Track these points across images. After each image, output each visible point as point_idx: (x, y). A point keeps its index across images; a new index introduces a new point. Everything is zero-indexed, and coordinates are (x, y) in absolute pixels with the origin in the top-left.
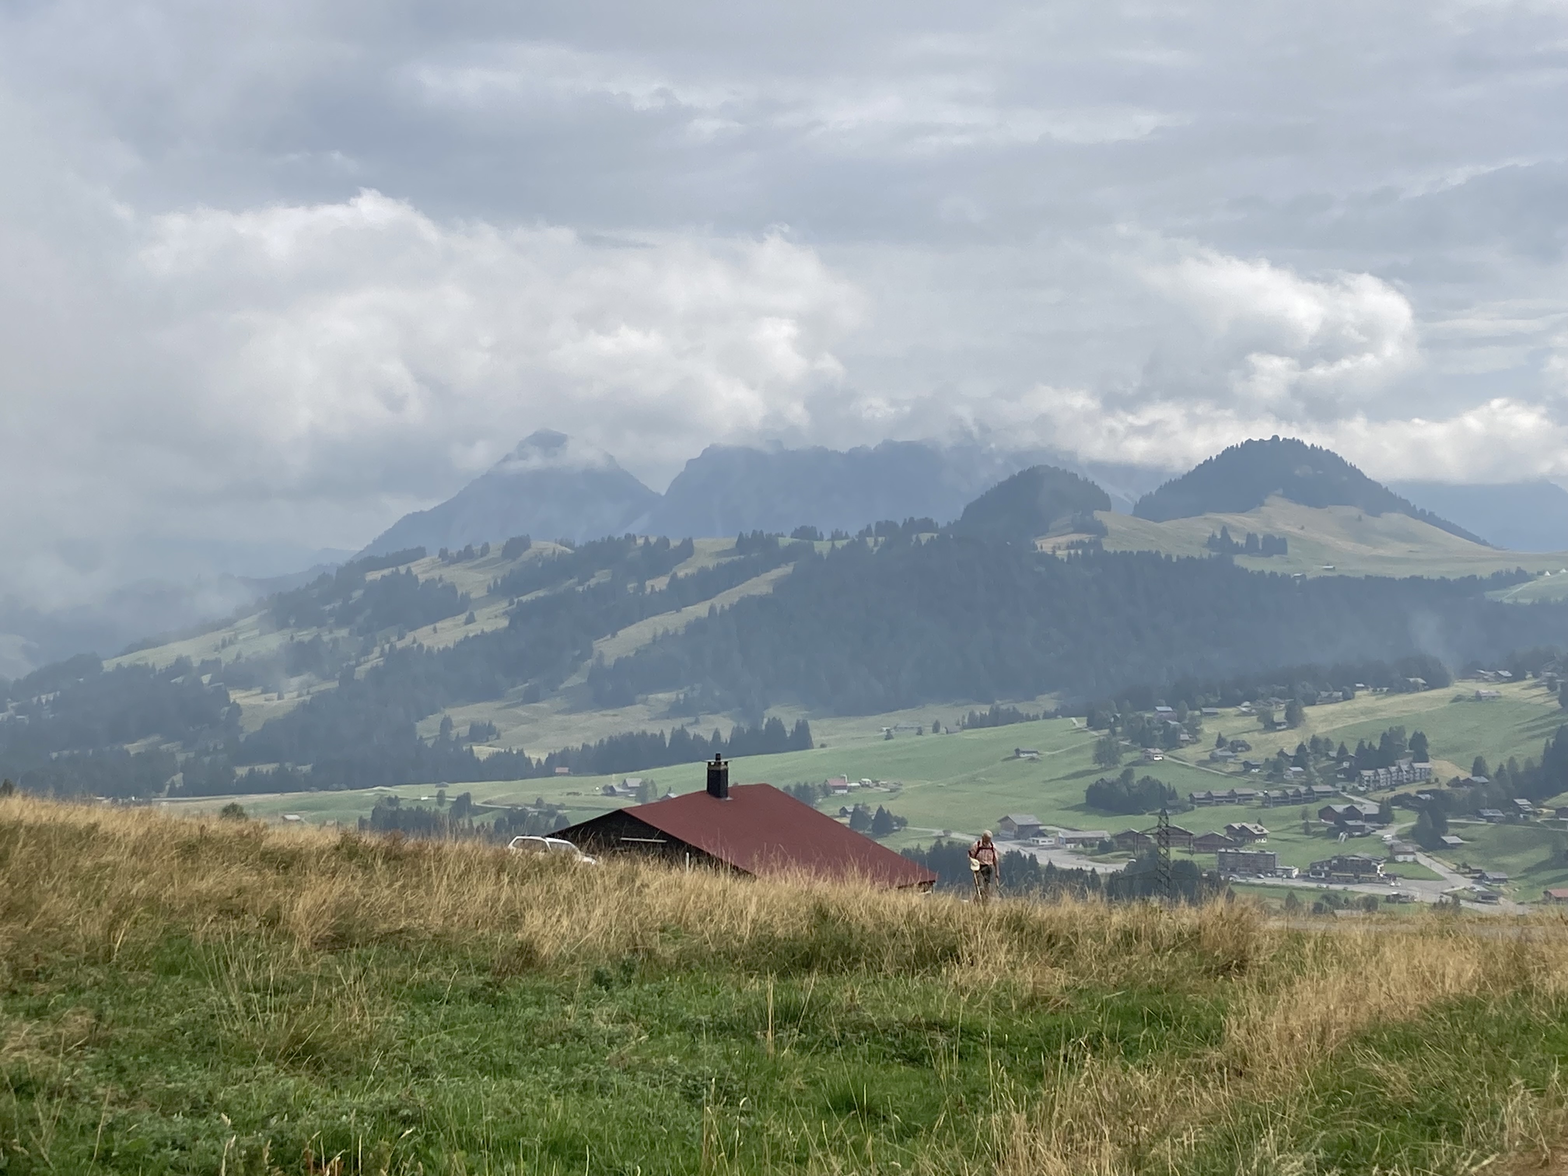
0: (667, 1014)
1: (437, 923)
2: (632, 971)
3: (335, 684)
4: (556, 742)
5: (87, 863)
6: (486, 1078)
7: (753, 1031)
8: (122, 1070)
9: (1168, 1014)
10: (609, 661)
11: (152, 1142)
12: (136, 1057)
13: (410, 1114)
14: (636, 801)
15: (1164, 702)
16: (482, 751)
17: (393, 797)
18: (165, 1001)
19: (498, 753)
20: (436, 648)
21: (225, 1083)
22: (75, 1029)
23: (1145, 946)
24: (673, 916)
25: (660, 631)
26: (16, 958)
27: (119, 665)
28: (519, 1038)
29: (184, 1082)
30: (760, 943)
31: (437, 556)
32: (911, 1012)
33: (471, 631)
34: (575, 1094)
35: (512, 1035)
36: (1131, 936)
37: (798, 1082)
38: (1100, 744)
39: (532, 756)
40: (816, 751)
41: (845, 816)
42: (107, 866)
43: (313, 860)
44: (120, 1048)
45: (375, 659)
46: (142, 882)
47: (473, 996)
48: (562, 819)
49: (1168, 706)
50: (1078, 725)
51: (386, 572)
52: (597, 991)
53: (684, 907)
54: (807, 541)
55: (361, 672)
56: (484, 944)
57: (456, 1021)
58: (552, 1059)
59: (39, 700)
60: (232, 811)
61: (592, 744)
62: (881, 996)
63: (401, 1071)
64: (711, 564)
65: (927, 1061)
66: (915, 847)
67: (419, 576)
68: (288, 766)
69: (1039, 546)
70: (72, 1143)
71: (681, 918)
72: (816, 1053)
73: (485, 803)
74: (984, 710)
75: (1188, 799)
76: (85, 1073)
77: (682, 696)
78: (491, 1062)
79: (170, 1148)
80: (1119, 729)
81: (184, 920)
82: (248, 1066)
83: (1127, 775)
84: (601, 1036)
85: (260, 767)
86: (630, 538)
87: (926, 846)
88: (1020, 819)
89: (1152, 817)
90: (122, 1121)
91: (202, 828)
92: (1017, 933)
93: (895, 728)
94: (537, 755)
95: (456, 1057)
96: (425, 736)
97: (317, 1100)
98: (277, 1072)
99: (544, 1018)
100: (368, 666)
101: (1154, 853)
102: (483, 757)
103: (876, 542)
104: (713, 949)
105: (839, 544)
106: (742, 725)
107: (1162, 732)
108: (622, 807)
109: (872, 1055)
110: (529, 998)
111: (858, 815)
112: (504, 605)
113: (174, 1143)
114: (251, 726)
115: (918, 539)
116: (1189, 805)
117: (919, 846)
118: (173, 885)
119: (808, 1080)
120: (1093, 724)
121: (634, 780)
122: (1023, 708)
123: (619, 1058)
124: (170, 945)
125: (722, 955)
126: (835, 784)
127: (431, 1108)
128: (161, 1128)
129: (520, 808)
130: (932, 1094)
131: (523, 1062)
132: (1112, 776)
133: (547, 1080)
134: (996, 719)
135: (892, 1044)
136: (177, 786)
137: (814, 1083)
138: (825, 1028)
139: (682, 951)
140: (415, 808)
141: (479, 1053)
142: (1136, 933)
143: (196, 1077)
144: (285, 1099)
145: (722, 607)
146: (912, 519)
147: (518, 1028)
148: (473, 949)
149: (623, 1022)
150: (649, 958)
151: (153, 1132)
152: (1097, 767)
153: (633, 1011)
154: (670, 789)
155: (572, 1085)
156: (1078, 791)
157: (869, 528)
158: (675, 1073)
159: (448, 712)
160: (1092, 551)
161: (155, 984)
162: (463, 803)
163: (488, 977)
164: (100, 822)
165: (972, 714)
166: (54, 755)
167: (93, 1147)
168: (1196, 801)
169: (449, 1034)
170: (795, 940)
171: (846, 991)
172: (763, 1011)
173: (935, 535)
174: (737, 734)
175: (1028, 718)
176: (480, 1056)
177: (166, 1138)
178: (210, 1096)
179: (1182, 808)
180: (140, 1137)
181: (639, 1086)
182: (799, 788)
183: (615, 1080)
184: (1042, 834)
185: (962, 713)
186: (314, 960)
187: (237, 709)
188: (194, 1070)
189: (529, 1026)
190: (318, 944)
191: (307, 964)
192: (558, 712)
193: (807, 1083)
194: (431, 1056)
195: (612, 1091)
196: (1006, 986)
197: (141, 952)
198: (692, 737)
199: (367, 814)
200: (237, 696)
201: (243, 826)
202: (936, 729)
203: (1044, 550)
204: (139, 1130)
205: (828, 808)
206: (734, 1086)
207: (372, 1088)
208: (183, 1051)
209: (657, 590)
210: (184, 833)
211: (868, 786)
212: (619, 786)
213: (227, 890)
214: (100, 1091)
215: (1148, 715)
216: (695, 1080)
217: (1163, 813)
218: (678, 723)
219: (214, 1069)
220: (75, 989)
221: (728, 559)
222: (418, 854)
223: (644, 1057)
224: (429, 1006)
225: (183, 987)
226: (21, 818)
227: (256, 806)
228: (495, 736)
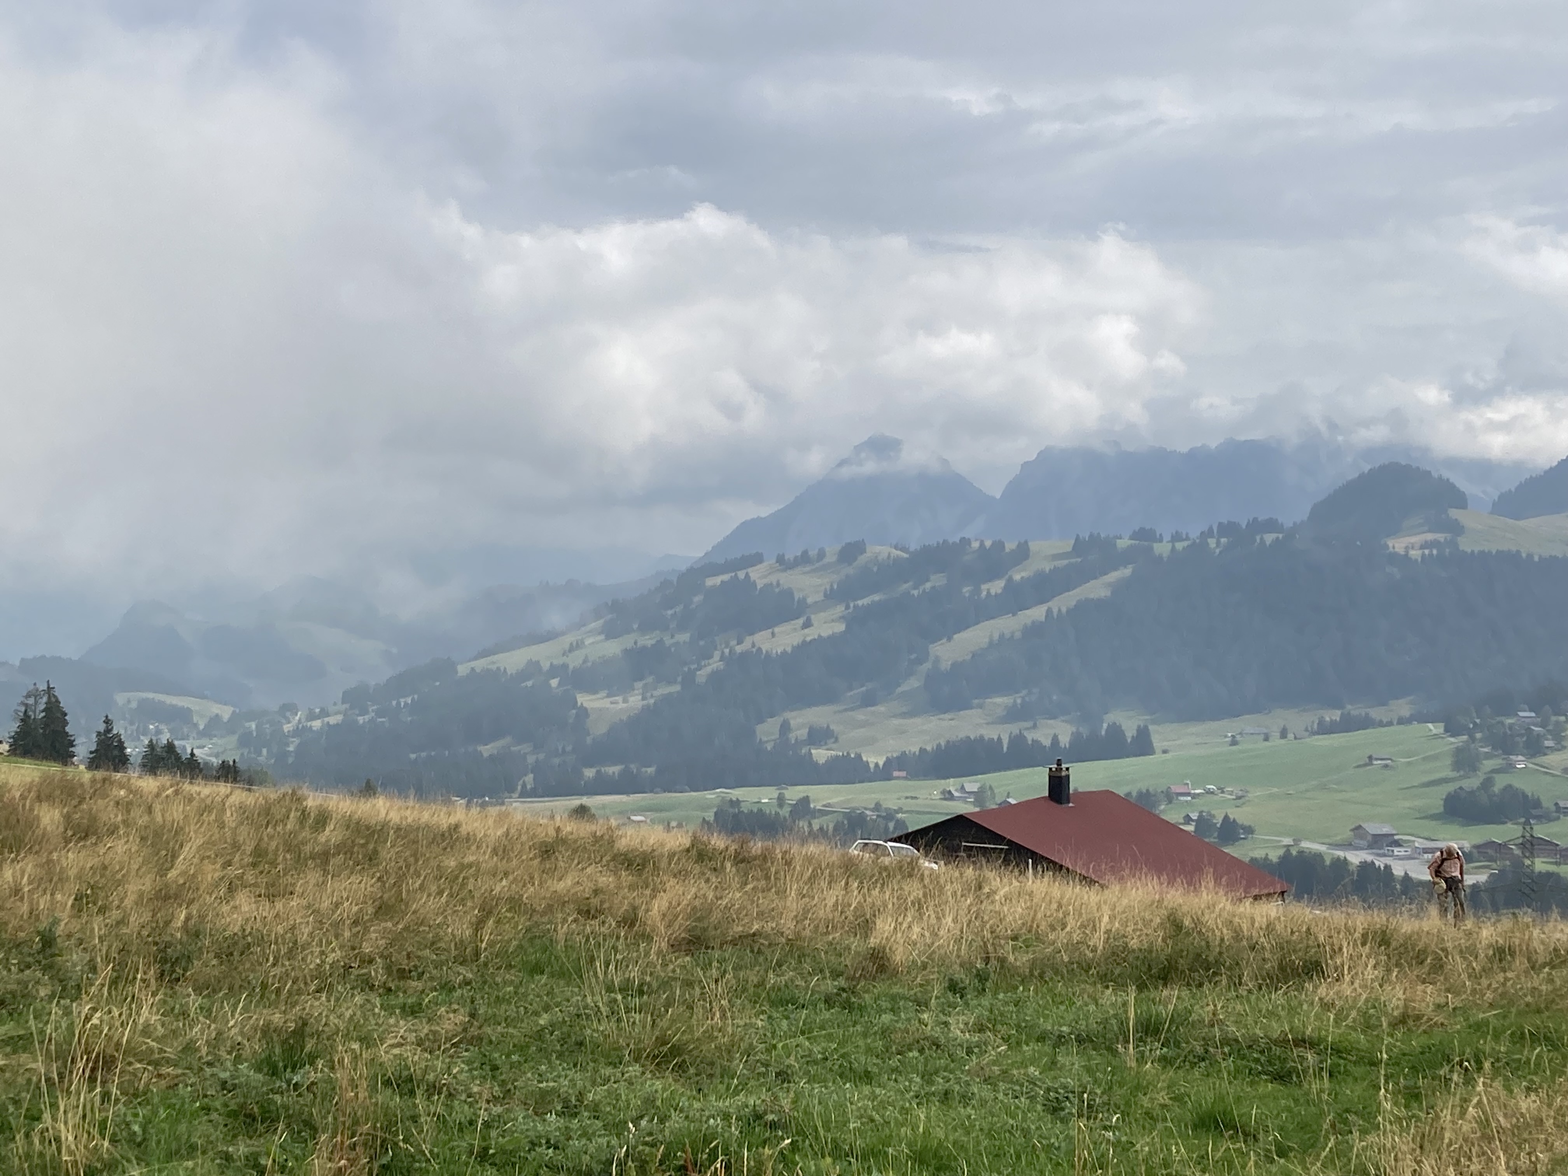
0: (1023, 1024)
1: (788, 926)
2: (986, 980)
3: (676, 688)
4: (893, 746)
5: (451, 863)
6: (848, 1085)
7: (1112, 1044)
8: (494, 1068)
9: (1549, 1034)
10: (945, 665)
11: (527, 1140)
12: (508, 1056)
13: (776, 1119)
14: (975, 806)
15: (1526, 707)
16: (821, 755)
17: (734, 799)
18: (532, 1000)
19: (837, 757)
20: (774, 652)
21: (594, 1083)
22: (448, 1026)
23: (1521, 963)
24: (1023, 924)
25: (996, 636)
26: (390, 956)
27: (473, 669)
28: (877, 1044)
29: (555, 1082)
30: (1114, 953)
31: (774, 561)
32: (1276, 1029)
33: (808, 635)
34: (937, 1103)
35: (869, 1041)
36: (1504, 951)
37: (1163, 1097)
38: (1458, 751)
39: (869, 760)
40: (1158, 757)
41: (1189, 824)
42: (470, 866)
43: (665, 861)
44: (492, 1046)
45: (715, 664)
46: (504, 882)
47: (829, 1001)
48: (900, 823)
49: (1531, 711)
50: (1435, 731)
51: (726, 577)
52: (952, 999)
53: (1035, 915)
54: (1146, 543)
55: (702, 675)
56: (836, 949)
57: (813, 1026)
58: (911, 1067)
59: (399, 704)
60: (582, 812)
61: (929, 748)
62: (1245, 1010)
63: (764, 1075)
64: (1047, 567)
65: (1295, 1079)
66: (1263, 856)
67: (758, 581)
68: (633, 767)
69: (1391, 545)
70: (450, 1140)
71: (1031, 926)
72: (1179, 1068)
73: (824, 806)
74: (1334, 715)
75: (1553, 808)
76: (461, 1071)
77: (1019, 701)
78: (851, 1068)
79: (544, 1147)
80: (1478, 735)
81: (545, 919)
82: (615, 1067)
83: (1488, 783)
84: (959, 1045)
85: (607, 769)
86: (965, 542)
87: (1274, 856)
88: (1374, 828)
89: (1515, 826)
90: (497, 1119)
91: (558, 830)
92: (1383, 948)
93: (1240, 734)
94: (874, 759)
95: (815, 1062)
96: (765, 739)
97: (684, 1102)
98: (643, 1073)
99: (899, 1025)
100: (709, 669)
101: (1518, 864)
102: (822, 761)
103: (1218, 543)
104: (1066, 959)
105: (1179, 546)
106: (1081, 729)
107: (1524, 739)
108: (961, 813)
109: (1237, 1071)
110: (885, 1005)
111: (1203, 823)
112: (840, 609)
113: (548, 1142)
114: (598, 729)
115: (1262, 539)
116: (1554, 814)
117: (1267, 854)
118: (533, 884)
119: (1173, 1095)
120: (1451, 730)
121: (972, 785)
122: (1376, 713)
123: (978, 1068)
124: (532, 945)
125: (1075, 965)
126: (1178, 791)
127: (796, 1113)
128: (535, 1126)
129: (858, 812)
130: (1303, 1113)
131: (881, 1069)
132: (1472, 783)
133: (908, 1089)
134: (1348, 725)
135: (1257, 1061)
136: (529, 787)
137: (1178, 1099)
138: (1187, 1043)
139: (1034, 961)
140: (755, 810)
141: (838, 1060)
142: (1509, 949)
143: (566, 1076)
144: (654, 1101)
145: (1060, 610)
146: (1255, 519)
147: (875, 1033)
148: (826, 953)
149: (980, 1031)
150: (1002, 967)
151: (527, 1130)
152: (1454, 774)
153: (989, 1020)
154: (1009, 793)
155: (933, 1094)
156: (1435, 800)
157: (1211, 529)
158: (1035, 1084)
159: (788, 715)
160: (1447, 550)
161: (521, 982)
162: (803, 807)
163: (842, 982)
164: (461, 825)
165: (1321, 722)
166: (413, 756)
167: (472, 1145)
168: (1562, 810)
169: (808, 1039)
170: (1151, 952)
171: (1208, 1005)
172: (1123, 1023)
173: (1281, 536)
174: (1076, 738)
175: (1381, 724)
176: (839, 1062)
177: (540, 1137)
178: (581, 1096)
179: (1546, 818)
180: (515, 1135)
181: (1001, 1096)
182: (1140, 794)
183: (976, 1091)
184: (1397, 844)
185: (1311, 718)
186: (671, 961)
187: (584, 712)
188: (564, 1069)
189: (885, 1032)
190: (675, 946)
191: (665, 965)
192: (895, 716)
193: (1170, 1099)
194: (792, 1061)
195: (974, 1102)
196: (1374, 1003)
197: (507, 951)
198: (1030, 742)
199: (710, 816)
200: (584, 699)
201: (597, 828)
202: (1284, 734)
203: (1397, 550)
204: (514, 1129)
205: (1172, 815)
206: (1097, 1100)
207: (736, 1093)
208: (552, 1051)
209: (993, 594)
210: (541, 835)
211: (1212, 793)
212: (956, 790)
213: (584, 890)
214: (476, 1089)
215: (1510, 721)
216: (1057, 1092)
217: (1527, 823)
218: (1014, 729)
219: (584, 1069)
220: (447, 988)
221: (1065, 562)
222: (765, 857)
223: (1004, 1068)
224: (786, 1010)
225: (549, 986)
226: (388, 819)
227: (604, 807)
228: (833, 740)
